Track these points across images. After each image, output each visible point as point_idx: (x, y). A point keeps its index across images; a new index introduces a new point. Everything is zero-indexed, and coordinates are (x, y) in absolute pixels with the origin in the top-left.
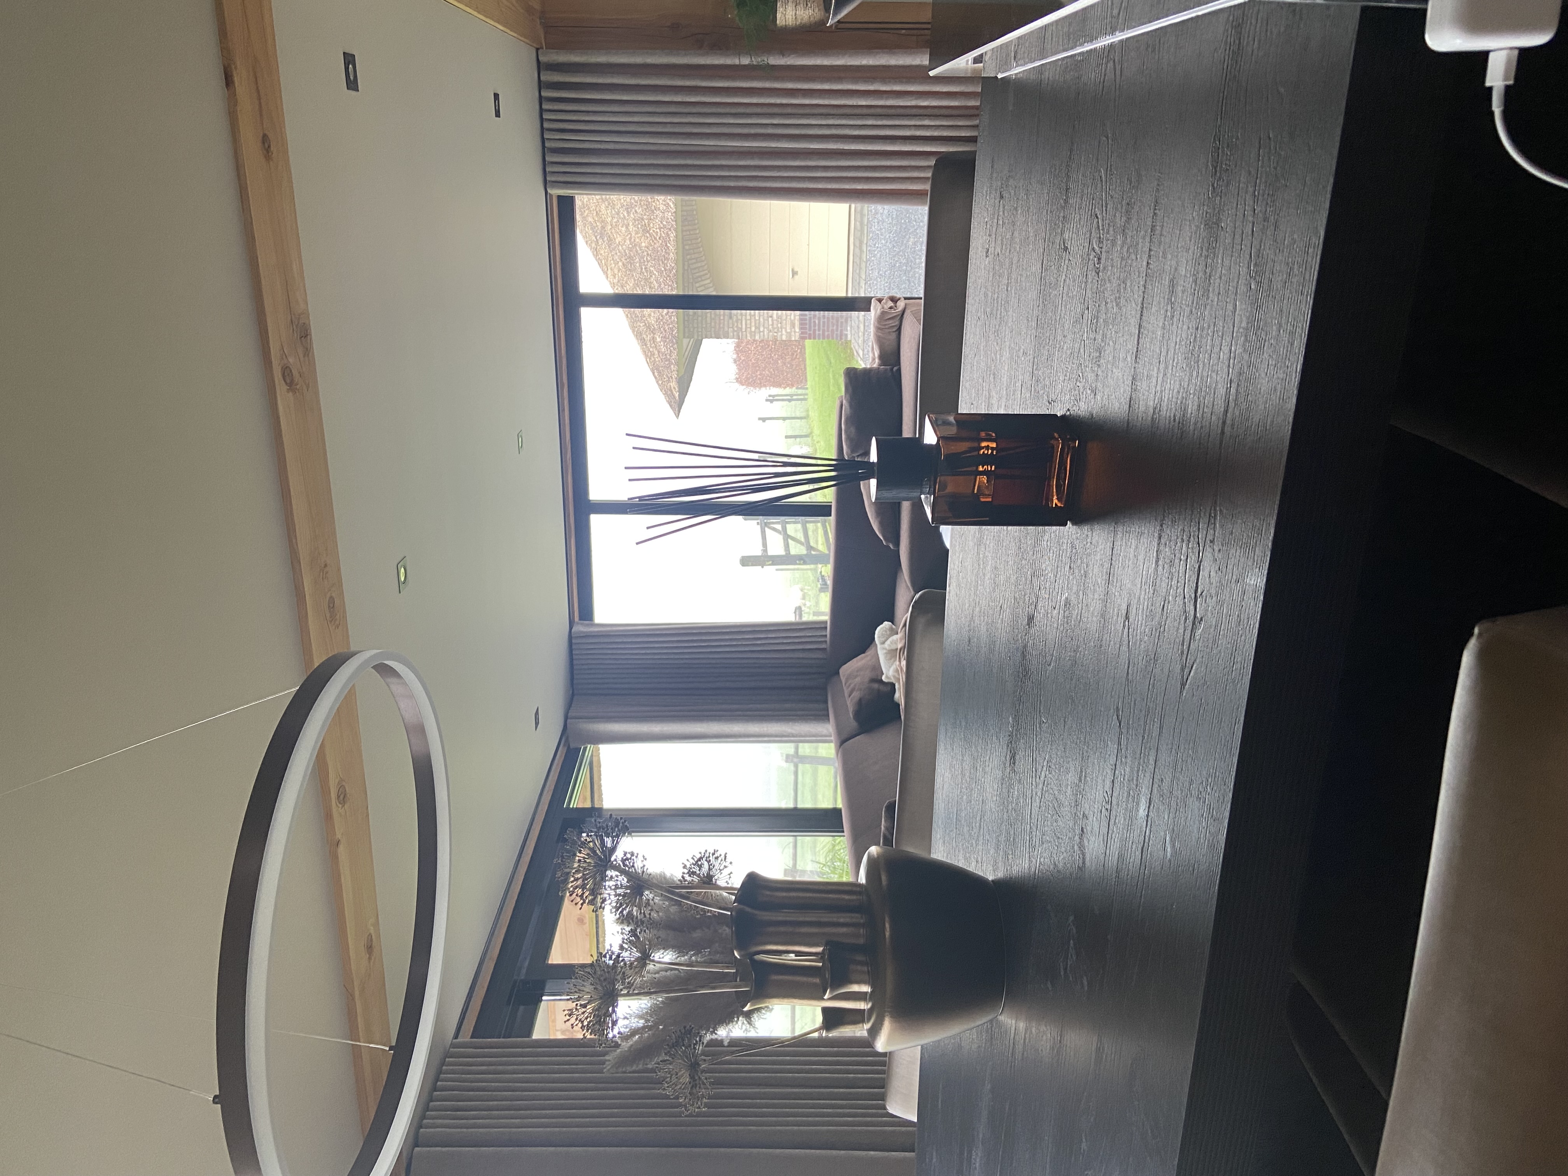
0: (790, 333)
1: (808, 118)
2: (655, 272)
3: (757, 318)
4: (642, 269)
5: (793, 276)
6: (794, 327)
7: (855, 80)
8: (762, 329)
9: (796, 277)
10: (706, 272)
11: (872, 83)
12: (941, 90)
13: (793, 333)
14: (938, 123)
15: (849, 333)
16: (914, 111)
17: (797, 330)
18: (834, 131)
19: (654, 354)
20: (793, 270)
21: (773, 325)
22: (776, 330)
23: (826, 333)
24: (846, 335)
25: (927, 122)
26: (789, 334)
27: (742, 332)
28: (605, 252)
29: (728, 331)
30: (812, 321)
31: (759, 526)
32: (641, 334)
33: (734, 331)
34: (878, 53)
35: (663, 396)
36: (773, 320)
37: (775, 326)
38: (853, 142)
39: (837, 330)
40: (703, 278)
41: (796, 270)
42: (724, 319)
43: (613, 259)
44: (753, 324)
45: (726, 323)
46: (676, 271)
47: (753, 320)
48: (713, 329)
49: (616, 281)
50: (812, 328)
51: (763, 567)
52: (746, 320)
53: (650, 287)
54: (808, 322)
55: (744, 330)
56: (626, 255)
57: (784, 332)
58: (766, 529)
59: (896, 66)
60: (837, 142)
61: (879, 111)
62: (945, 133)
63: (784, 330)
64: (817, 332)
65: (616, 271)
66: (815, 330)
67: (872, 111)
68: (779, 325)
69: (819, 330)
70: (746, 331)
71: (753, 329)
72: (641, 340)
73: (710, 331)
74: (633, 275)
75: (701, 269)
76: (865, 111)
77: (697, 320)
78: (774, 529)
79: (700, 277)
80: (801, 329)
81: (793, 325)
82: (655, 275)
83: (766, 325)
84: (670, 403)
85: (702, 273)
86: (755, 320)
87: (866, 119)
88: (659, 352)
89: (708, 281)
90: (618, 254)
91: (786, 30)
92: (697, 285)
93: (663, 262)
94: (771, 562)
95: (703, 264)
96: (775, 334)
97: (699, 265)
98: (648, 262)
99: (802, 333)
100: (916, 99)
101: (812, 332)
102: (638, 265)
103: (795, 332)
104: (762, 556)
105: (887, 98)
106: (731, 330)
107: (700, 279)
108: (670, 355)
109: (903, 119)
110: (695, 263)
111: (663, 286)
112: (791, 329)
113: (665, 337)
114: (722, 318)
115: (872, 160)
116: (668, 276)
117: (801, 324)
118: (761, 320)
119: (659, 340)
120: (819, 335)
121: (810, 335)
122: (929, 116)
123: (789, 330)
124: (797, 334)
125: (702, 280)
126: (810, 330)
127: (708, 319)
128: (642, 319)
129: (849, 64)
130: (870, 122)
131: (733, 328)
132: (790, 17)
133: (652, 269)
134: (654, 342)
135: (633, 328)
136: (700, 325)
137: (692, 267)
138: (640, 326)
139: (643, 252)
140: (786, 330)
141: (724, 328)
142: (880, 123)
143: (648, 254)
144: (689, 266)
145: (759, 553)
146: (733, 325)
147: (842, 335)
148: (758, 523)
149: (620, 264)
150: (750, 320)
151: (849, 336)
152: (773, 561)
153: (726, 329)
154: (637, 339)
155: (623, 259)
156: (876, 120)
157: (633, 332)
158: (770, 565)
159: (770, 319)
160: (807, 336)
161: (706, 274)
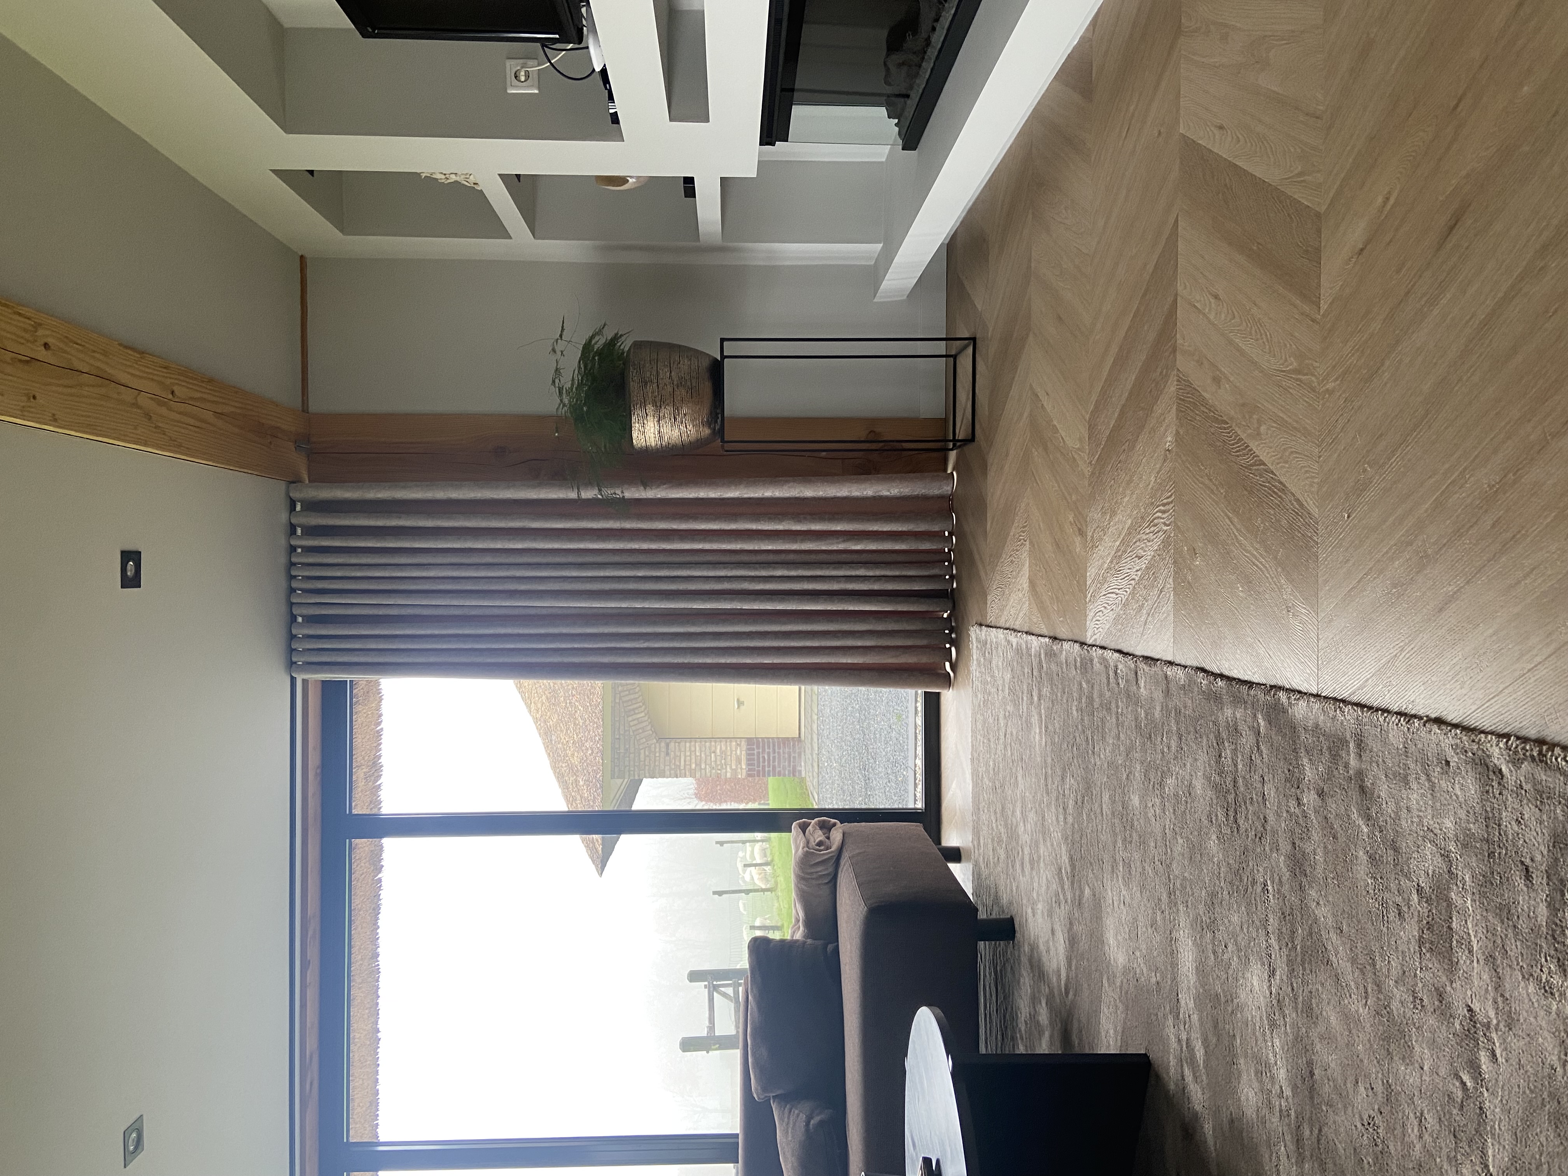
0: (736, 770)
1: (690, 568)
2: (580, 707)
3: (698, 754)
4: (566, 703)
5: (739, 707)
6: (740, 763)
7: (756, 517)
8: (703, 766)
9: (742, 707)
10: (641, 704)
11: (781, 521)
12: (880, 529)
13: (739, 770)
14: (878, 573)
15: (803, 769)
16: (843, 557)
17: (744, 767)
18: (726, 586)
19: (576, 800)
20: (738, 700)
21: (716, 761)
22: (719, 767)
23: (777, 769)
24: (800, 772)
25: (861, 572)
26: (734, 771)
27: (680, 770)
28: (528, 685)
29: (664, 770)
30: (761, 756)
31: (707, 990)
32: (563, 776)
33: (671, 769)
34: (787, 482)
35: (584, 849)
36: (715, 756)
37: (718, 763)
38: (755, 600)
39: (789, 766)
40: (637, 711)
41: (742, 700)
42: (659, 756)
43: (537, 692)
44: (693, 761)
45: (662, 760)
46: (603, 707)
47: (693, 757)
48: (647, 768)
49: (538, 716)
50: (761, 764)
51: (708, 1052)
52: (685, 756)
53: (575, 724)
54: (756, 757)
55: (682, 768)
56: (550, 688)
57: (728, 769)
58: (715, 993)
59: (814, 499)
60: (732, 600)
61: (791, 557)
62: (890, 586)
63: (728, 767)
64: (767, 769)
65: (539, 705)
66: (764, 767)
67: (782, 557)
68: (723, 761)
69: (769, 767)
70: (685, 769)
71: (693, 766)
72: (563, 782)
73: (644, 770)
74: (556, 710)
75: (634, 702)
76: (771, 558)
77: (629, 757)
78: (725, 995)
79: (634, 710)
80: (748, 765)
81: (739, 761)
82: (580, 710)
83: (708, 762)
84: (592, 858)
85: (635, 706)
86: (696, 756)
87: (774, 568)
88: (581, 797)
89: (643, 714)
90: (543, 687)
91: (647, 453)
92: (630, 719)
93: (588, 698)
94: (718, 1046)
95: (637, 696)
96: (719, 772)
97: (632, 697)
98: (573, 696)
99: (749, 770)
100: (844, 541)
101: (761, 769)
102: (562, 699)
103: (741, 769)
104: (707, 1037)
105: (802, 541)
106: (667, 768)
107: (633, 713)
108: (593, 802)
109: (828, 568)
110: (627, 695)
111: (588, 722)
112: (737, 766)
113: (588, 781)
114: (657, 755)
115: (785, 623)
116: (593, 712)
117: (748, 760)
118: (703, 755)
119: (581, 783)
120: (769, 771)
121: (759, 772)
122: (865, 564)
123: (734, 767)
124: (744, 772)
125: (635, 714)
126: (759, 766)
127: (642, 756)
128: (564, 759)
129: (746, 496)
130: (779, 573)
131: (670, 765)
132: (652, 435)
133: (577, 704)
134: (576, 786)
135: (554, 768)
136: (632, 763)
137: (624, 699)
138: (562, 766)
139: (568, 686)
140: (731, 767)
141: (659, 766)
142: (793, 573)
143: (573, 688)
144: (620, 699)
145: (704, 1033)
146: (670, 762)
147: (794, 772)
148: (705, 986)
149: (544, 697)
150: (690, 756)
151: (803, 773)
152: (720, 1045)
153: (662, 766)
154: (559, 781)
155: (546, 692)
156: (788, 569)
157: (555, 773)
158: (716, 1049)
159: (713, 755)
160: (755, 773)
161: (640, 707)
